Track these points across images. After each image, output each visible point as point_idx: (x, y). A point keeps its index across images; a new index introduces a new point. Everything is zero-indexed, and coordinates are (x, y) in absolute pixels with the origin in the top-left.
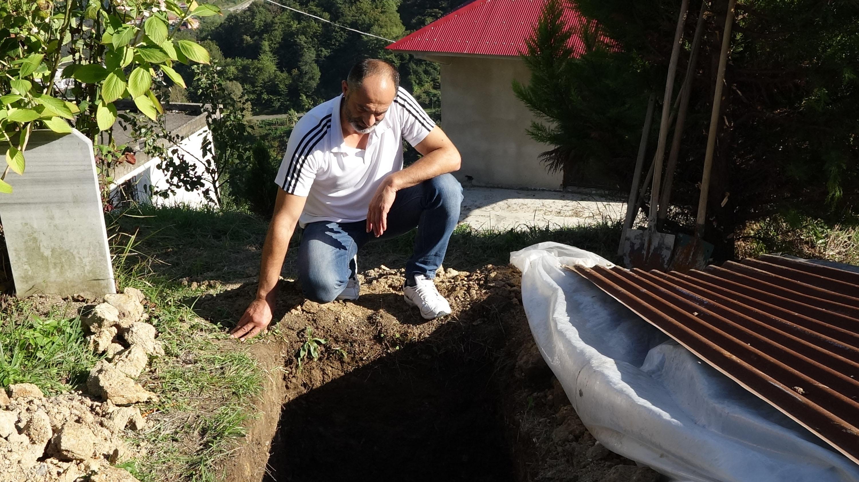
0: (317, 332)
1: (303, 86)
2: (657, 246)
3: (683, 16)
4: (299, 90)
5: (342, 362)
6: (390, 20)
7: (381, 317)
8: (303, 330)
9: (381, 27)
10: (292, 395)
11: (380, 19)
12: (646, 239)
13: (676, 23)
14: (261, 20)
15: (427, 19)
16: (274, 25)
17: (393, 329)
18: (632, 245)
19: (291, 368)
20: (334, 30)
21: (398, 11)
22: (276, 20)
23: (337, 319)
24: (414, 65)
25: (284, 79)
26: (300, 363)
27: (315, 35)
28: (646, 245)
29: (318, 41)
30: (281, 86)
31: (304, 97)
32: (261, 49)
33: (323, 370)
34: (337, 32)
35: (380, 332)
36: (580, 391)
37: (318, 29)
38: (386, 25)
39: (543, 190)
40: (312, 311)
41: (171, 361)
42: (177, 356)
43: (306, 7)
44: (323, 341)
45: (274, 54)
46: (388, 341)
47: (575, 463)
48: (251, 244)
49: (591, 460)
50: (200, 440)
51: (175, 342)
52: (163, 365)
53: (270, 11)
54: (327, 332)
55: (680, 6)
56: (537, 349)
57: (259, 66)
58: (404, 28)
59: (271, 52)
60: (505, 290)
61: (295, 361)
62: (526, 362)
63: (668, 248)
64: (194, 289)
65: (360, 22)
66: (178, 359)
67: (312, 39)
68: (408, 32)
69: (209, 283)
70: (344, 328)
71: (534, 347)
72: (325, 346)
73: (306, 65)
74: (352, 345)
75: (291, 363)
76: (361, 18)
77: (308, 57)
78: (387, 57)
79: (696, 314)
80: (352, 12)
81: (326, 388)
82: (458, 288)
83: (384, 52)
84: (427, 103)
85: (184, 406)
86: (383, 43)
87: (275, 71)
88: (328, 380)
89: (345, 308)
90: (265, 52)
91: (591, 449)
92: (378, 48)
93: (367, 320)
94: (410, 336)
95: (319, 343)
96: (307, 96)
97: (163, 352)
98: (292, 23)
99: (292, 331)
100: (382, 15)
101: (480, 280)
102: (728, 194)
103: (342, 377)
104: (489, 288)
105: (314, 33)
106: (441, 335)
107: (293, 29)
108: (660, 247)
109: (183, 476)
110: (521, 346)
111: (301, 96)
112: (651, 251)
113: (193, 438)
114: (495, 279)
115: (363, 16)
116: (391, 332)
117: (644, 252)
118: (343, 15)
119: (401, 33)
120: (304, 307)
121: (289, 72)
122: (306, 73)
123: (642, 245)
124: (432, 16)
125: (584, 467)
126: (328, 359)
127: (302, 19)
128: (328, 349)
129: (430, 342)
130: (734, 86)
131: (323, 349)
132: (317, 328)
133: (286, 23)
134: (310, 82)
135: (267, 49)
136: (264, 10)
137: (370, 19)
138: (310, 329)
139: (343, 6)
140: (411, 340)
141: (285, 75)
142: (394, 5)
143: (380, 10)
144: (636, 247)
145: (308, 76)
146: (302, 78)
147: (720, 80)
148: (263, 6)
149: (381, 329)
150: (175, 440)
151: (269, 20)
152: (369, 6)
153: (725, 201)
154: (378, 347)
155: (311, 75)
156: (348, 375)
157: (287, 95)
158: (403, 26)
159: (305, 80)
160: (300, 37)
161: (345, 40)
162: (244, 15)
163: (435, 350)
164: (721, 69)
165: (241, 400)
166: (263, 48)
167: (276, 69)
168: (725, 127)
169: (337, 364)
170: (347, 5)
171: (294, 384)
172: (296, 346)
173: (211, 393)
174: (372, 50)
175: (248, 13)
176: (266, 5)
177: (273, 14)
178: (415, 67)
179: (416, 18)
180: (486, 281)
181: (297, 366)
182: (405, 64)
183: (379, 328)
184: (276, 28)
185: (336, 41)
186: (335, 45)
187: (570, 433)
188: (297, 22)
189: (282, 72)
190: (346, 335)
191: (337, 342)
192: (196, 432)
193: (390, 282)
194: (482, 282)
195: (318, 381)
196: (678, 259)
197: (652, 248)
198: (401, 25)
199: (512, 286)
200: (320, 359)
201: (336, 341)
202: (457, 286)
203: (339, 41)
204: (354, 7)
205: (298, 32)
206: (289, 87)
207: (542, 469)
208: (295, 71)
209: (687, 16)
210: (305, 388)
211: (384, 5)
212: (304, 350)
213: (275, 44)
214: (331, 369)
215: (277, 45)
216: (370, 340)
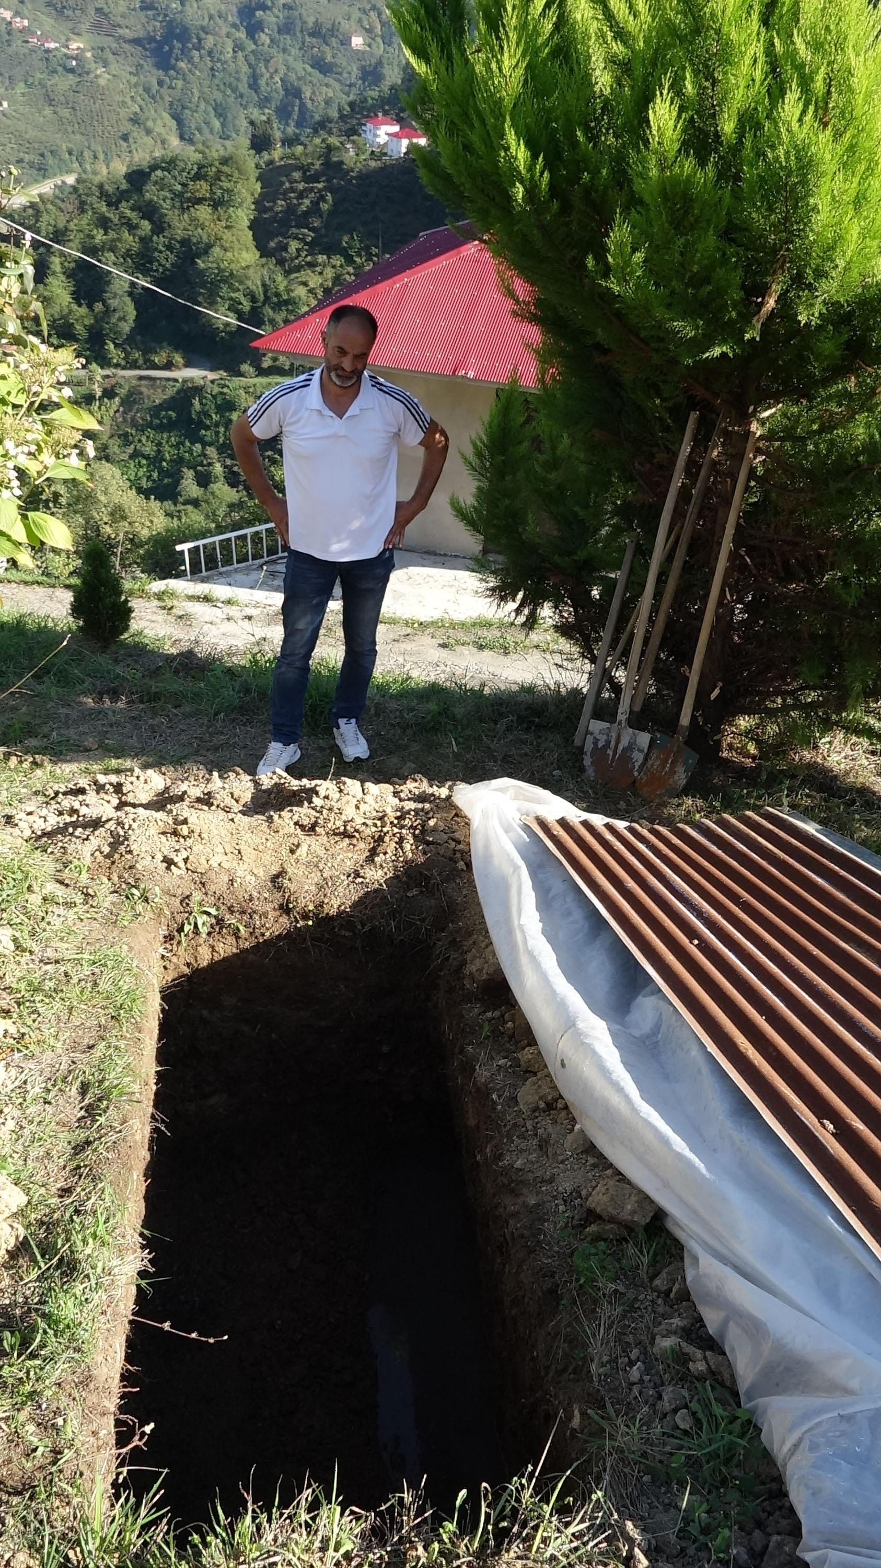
0: (206, 899)
1: (111, 329)
2: (627, 744)
3: (686, 450)
4: (105, 335)
5: (238, 938)
6: (238, 240)
7: (290, 880)
8: (188, 897)
9: (226, 250)
10: (171, 976)
11: (225, 237)
12: (614, 735)
13: (675, 455)
14: (49, 224)
15: (291, 243)
16: (69, 233)
17: (304, 898)
18: (596, 741)
19: (172, 945)
20: (156, 249)
21: (250, 228)
22: (72, 226)
23: (231, 880)
24: (270, 310)
25: (82, 316)
26: (183, 939)
27: (128, 254)
28: (613, 743)
29: (134, 263)
30: (78, 327)
31: (112, 346)
32: (49, 268)
33: (213, 947)
34: (161, 252)
35: (288, 901)
36: (562, 1060)
37: (134, 244)
38: (232, 248)
39: (456, 556)
40: (199, 870)
41: (23, 961)
42: (31, 952)
43: (117, 209)
44: (213, 911)
45: (68, 277)
46: (298, 913)
47: (550, 1154)
48: (85, 693)
49: (570, 1154)
50: (80, 1102)
51: (26, 930)
52: (14, 966)
53: (62, 211)
54: (219, 899)
55: (684, 435)
56: (494, 954)
57: (46, 294)
58: (258, 254)
59: (64, 273)
60: (448, 848)
61: (177, 937)
62: (480, 970)
63: (641, 751)
64: (12, 767)
65: (195, 240)
66: (33, 957)
67: (124, 259)
68: (264, 260)
69: (34, 759)
70: (240, 894)
71: (489, 949)
72: (215, 917)
73: (115, 297)
74: (251, 917)
75: (172, 939)
76: (196, 233)
77: (118, 286)
78: (232, 295)
79: (696, 942)
80: (184, 223)
81: (213, 966)
82: (387, 839)
83: (229, 287)
84: (287, 368)
85: (52, 1041)
86: (227, 274)
87: (70, 303)
88: (217, 958)
89: (241, 862)
90: (54, 273)
91: (570, 1137)
92: (220, 281)
93: (271, 882)
94: (326, 909)
95: (208, 914)
96: (116, 345)
97: (12, 946)
98: (95, 232)
99: (173, 898)
100: (226, 231)
101: (415, 828)
102: (720, 684)
103: (235, 955)
104: (428, 843)
105: (128, 250)
106: (366, 908)
107: (97, 241)
108: (630, 748)
109: (68, 1168)
110: (470, 936)
111: (106, 344)
112: (619, 752)
113: (70, 1097)
114: (434, 830)
115: (199, 230)
116: (302, 903)
117: (610, 752)
118: (170, 226)
119: (253, 261)
120: (189, 866)
121: (90, 306)
122: (114, 311)
123: (608, 742)
124: (299, 239)
125: (562, 1162)
126: (219, 933)
127: (110, 227)
128: (220, 921)
129: (352, 916)
130: (742, 551)
131: (214, 921)
132: (206, 894)
133: (87, 232)
134: (120, 324)
135: (58, 268)
136: (53, 208)
137: (209, 236)
138: (197, 896)
139: (170, 213)
140: (328, 914)
141: (83, 310)
142: (245, 218)
143: (223, 223)
144: (600, 745)
145: (117, 315)
146: (109, 317)
147: (727, 545)
148: (52, 203)
149: (289, 896)
150: (47, 1102)
151: (61, 225)
152: (208, 217)
153: (716, 692)
154: (284, 920)
155: (121, 314)
156: (244, 951)
157: (87, 341)
158: (256, 252)
159: (113, 320)
160: (107, 255)
161: (172, 264)
162: (24, 214)
163: (359, 927)
164: (730, 531)
165: (124, 1029)
166: (52, 266)
167: (71, 300)
168: (726, 601)
169: (231, 940)
170: (177, 212)
171: (175, 964)
172: (179, 919)
173: (83, 1016)
174: (212, 283)
175: (30, 211)
176: (57, 201)
177: (68, 215)
178: (271, 312)
179: (276, 240)
180: (423, 831)
181: (179, 943)
182: (257, 307)
183: (287, 895)
184: (71, 237)
185: (160, 265)
186: (157, 271)
187: (540, 1098)
188: (102, 232)
189: (80, 305)
190: (244, 904)
191: (232, 912)
192: (74, 1089)
193: (296, 818)
194: (417, 832)
195: (205, 958)
196: (652, 765)
197: (621, 747)
198: (254, 248)
199: (458, 842)
200: (209, 934)
201: (231, 910)
202: (385, 834)
203: (163, 266)
204: (186, 216)
205: (103, 247)
206: (89, 329)
207: (508, 1150)
208: (99, 307)
209: (692, 449)
210: (188, 967)
211: (230, 217)
212: (189, 924)
213: (69, 262)
214: (222, 945)
215: (73, 265)
216: (274, 909)
